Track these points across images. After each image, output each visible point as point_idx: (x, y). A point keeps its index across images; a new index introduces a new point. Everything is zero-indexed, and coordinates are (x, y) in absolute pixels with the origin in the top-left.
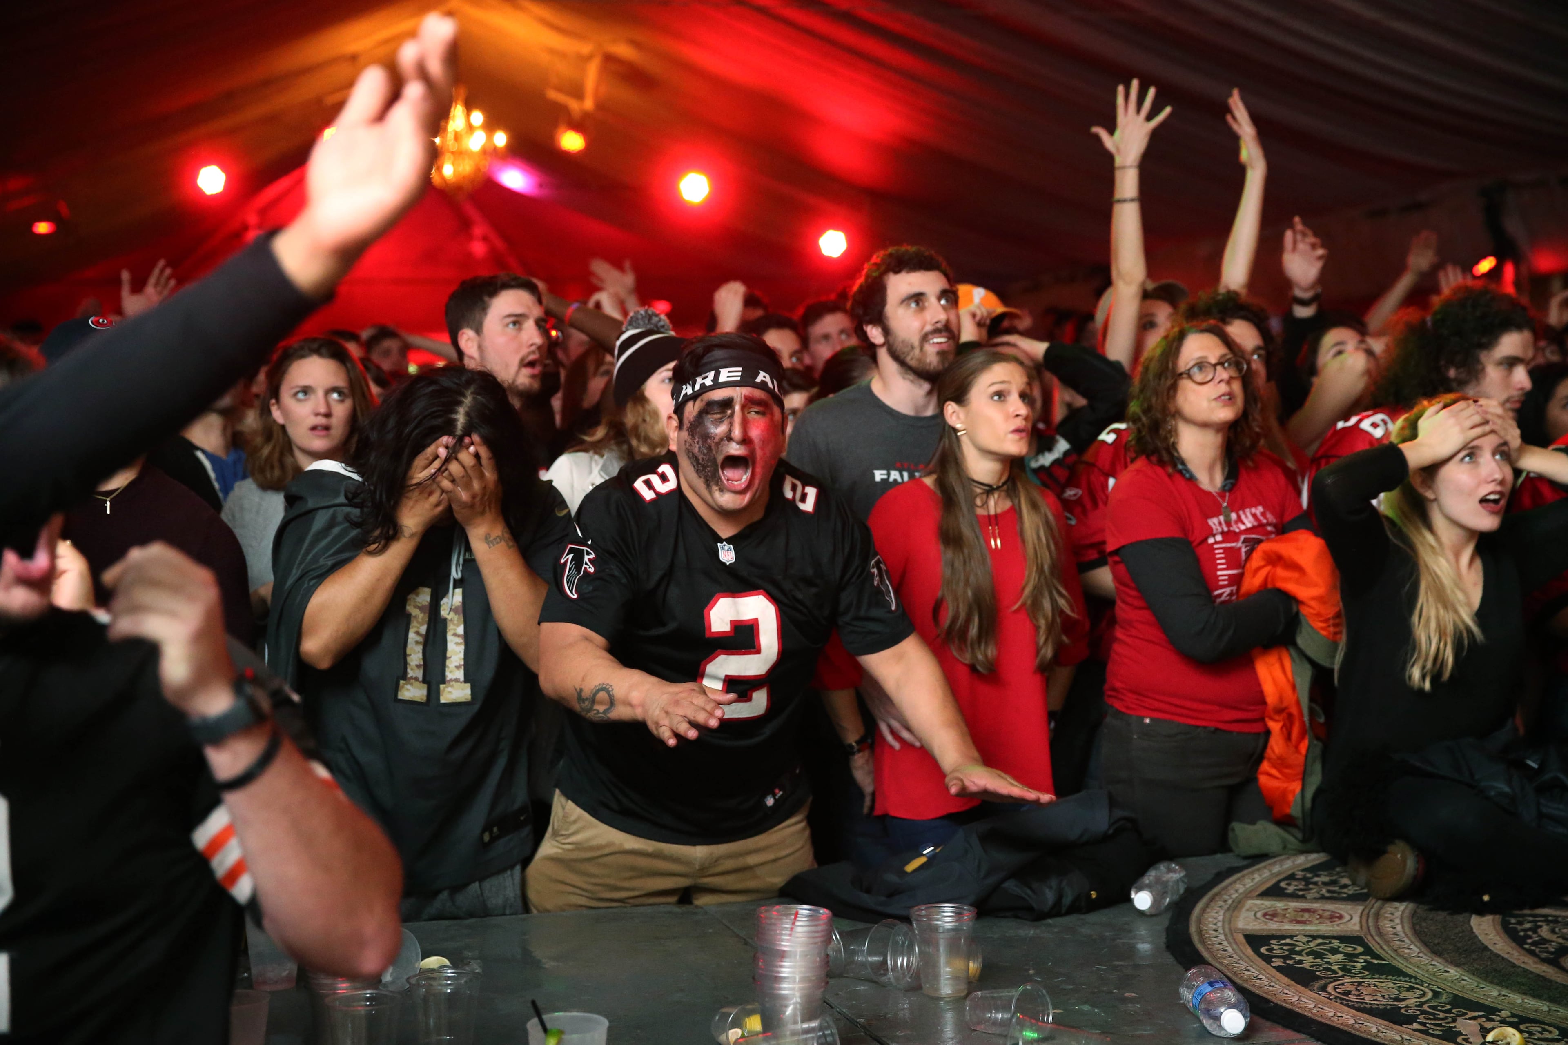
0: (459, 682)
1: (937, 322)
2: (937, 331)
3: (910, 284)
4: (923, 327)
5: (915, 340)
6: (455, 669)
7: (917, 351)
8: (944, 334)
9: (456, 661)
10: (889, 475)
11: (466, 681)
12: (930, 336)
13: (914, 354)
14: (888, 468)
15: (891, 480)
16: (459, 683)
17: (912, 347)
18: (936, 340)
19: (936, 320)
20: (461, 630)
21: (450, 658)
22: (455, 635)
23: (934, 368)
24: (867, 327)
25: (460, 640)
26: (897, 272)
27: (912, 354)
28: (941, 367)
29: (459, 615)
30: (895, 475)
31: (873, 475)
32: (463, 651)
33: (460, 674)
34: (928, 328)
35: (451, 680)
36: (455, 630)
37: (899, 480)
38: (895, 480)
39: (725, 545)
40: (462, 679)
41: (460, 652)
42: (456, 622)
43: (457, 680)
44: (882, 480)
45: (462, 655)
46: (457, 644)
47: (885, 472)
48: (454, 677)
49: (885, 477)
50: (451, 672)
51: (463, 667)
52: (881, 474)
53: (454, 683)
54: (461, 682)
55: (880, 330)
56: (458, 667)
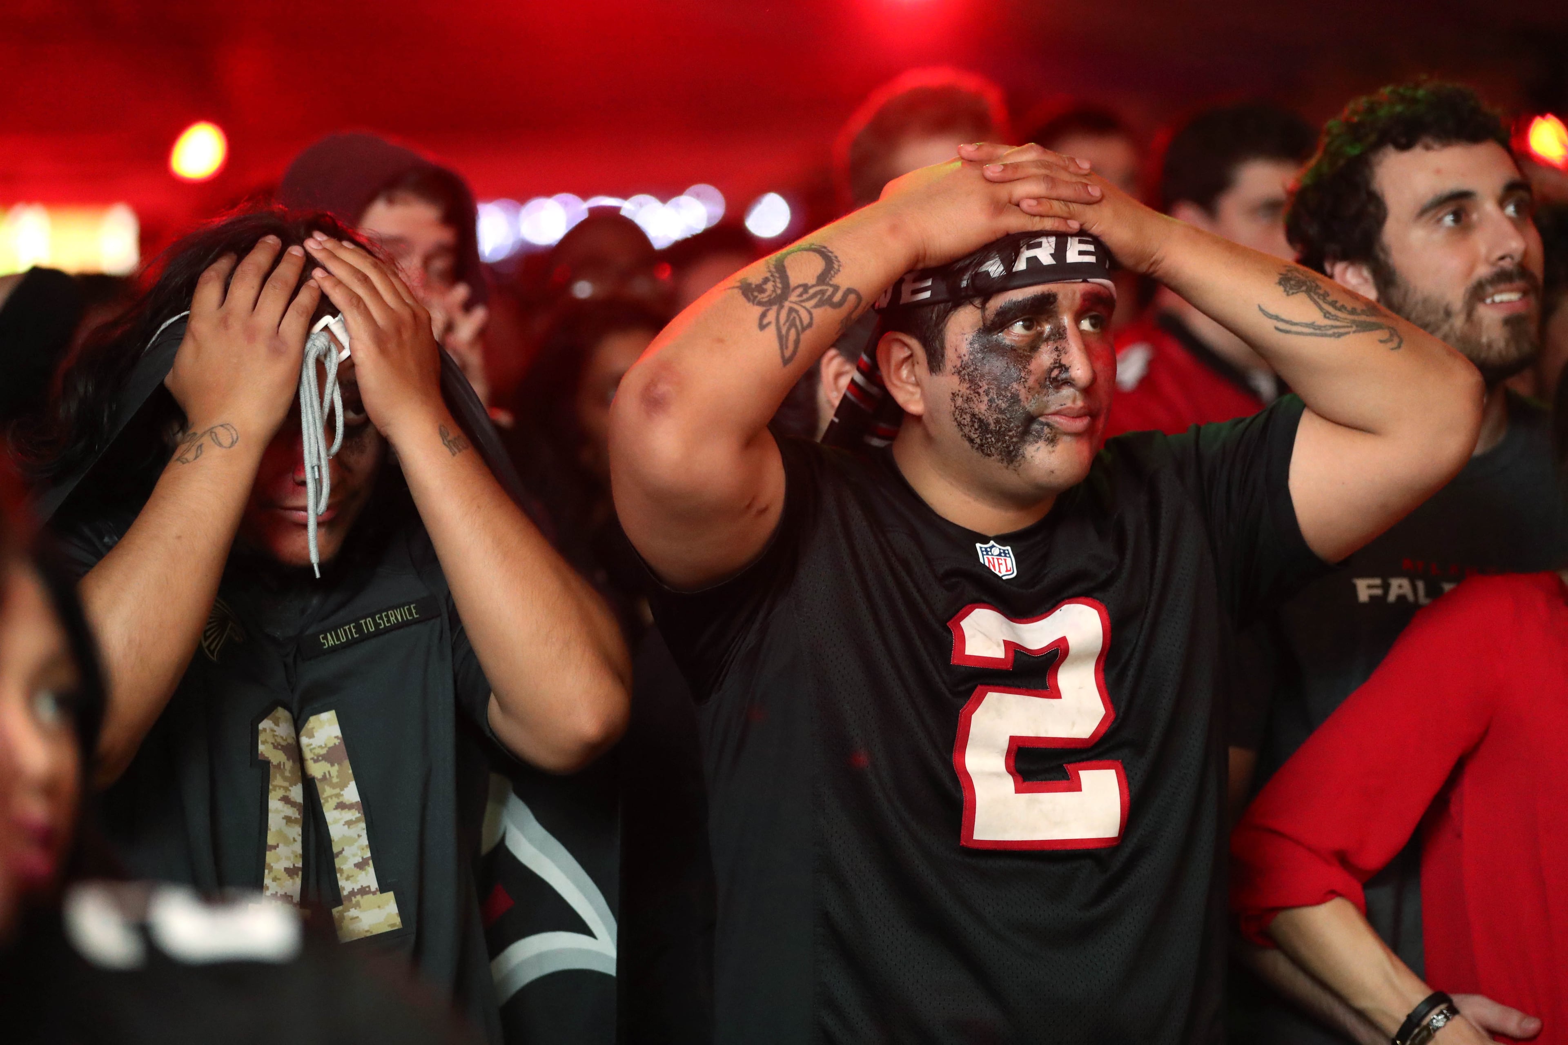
0: (369, 892)
1: (1502, 258)
2: (1502, 278)
3: (1438, 172)
4: (1471, 269)
5: (1456, 297)
6: (357, 871)
7: (1459, 322)
8: (1519, 283)
9: (354, 855)
10: (1386, 587)
11: (383, 888)
12: (1490, 289)
13: (1451, 327)
14: (1385, 575)
15: (1392, 597)
16: (371, 895)
17: (1448, 314)
18: (1498, 298)
19: (1499, 253)
20: (351, 793)
21: (341, 852)
22: (341, 806)
23: (1500, 353)
24: (1333, 265)
25: (355, 814)
26: (1404, 145)
27: (1446, 328)
28: (1513, 352)
29: (340, 764)
30: (1400, 587)
31: (1354, 589)
32: (364, 834)
33: (369, 878)
34: (1483, 271)
35: (352, 893)
36: (338, 795)
37: (1411, 597)
38: (1401, 598)
39: (993, 546)
40: (374, 885)
41: (359, 836)
42: (335, 780)
43: (364, 891)
44: (1372, 597)
45: (364, 841)
46: (349, 823)
47: (1377, 581)
48: (357, 887)
49: (1378, 592)
50: (348, 878)
51: (371, 862)
52: (1370, 587)
53: (359, 897)
54: (374, 893)
55: (1366, 273)
56: (360, 866)
